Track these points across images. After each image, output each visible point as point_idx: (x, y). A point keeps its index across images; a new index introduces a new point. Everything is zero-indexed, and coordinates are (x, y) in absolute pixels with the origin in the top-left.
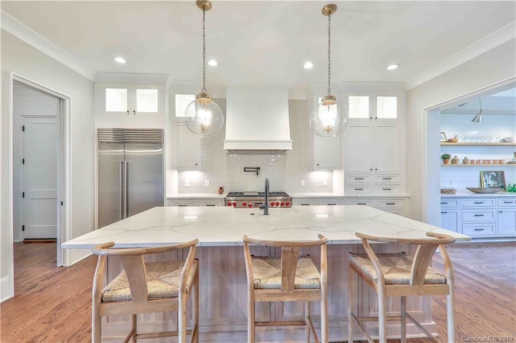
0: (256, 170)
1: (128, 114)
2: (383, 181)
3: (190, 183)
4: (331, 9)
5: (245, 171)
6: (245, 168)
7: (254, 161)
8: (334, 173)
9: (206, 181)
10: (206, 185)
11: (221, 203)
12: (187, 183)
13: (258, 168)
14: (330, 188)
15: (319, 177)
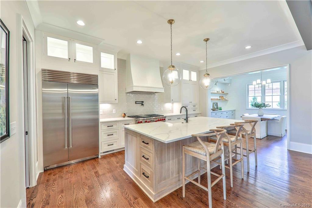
0: (141, 103)
1: (69, 61)
2: (193, 107)
3: (103, 112)
4: (207, 40)
5: (136, 103)
6: (136, 102)
7: (140, 98)
8: (174, 104)
9: (113, 110)
10: (113, 113)
11: (132, 123)
12: (101, 112)
13: (143, 102)
14: (172, 111)
15: (168, 106)
